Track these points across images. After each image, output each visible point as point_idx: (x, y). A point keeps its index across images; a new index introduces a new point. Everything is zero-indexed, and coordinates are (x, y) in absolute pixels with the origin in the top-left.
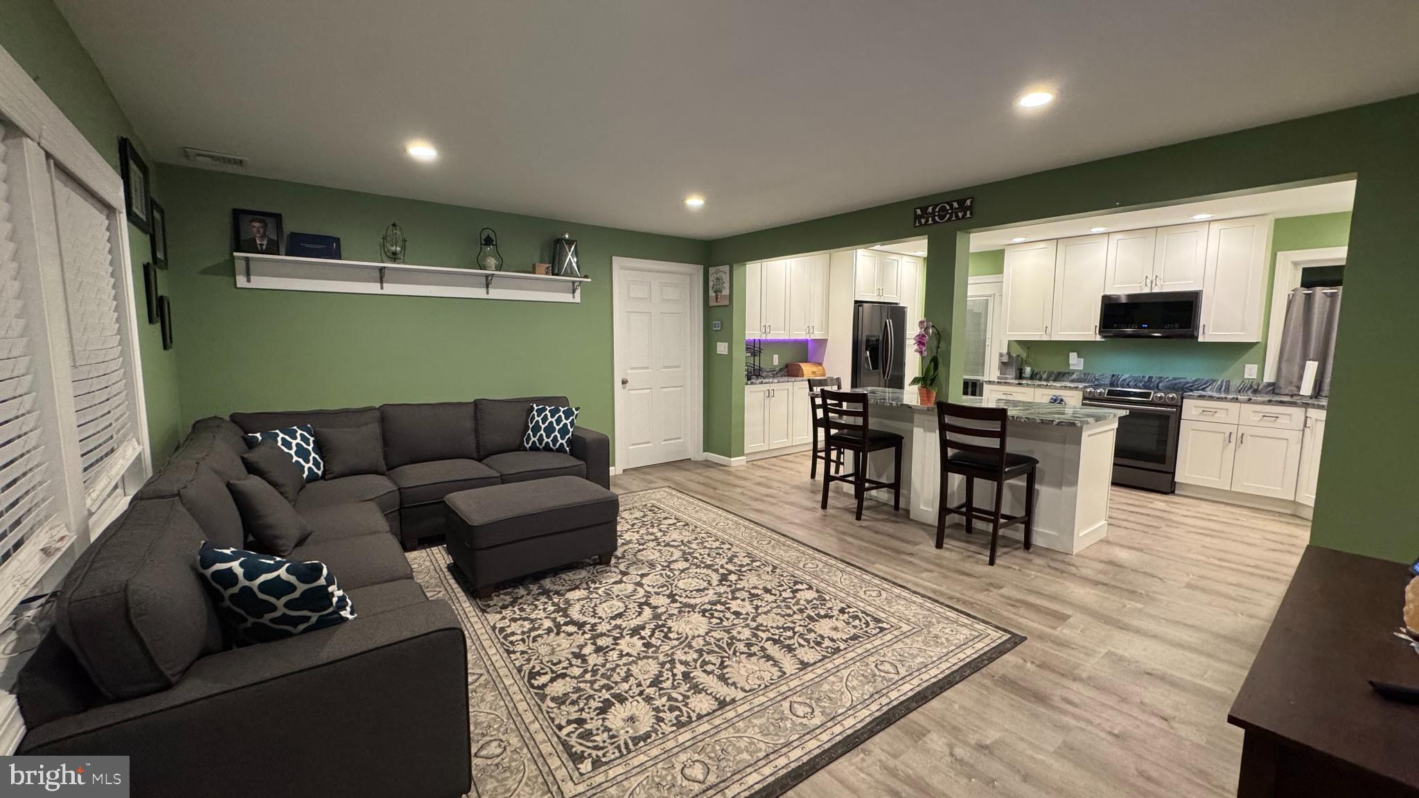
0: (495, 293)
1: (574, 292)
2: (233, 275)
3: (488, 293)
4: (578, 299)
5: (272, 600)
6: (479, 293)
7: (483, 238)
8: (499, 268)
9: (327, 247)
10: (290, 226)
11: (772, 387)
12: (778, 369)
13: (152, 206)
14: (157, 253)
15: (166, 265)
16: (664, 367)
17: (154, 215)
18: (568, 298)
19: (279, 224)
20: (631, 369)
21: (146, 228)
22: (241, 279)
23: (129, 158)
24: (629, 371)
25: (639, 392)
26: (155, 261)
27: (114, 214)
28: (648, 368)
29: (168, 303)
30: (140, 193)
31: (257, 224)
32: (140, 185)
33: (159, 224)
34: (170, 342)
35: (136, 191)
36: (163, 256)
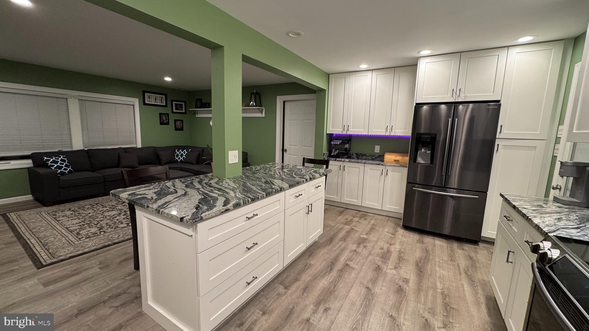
1: (262, 113)
4: (263, 115)
5: (62, 165)
9: (207, 105)
10: (203, 101)
11: (345, 164)
12: (377, 155)
13: (172, 101)
14: (174, 111)
15: (185, 113)
16: (304, 146)
17: (174, 103)
18: (259, 115)
19: (201, 101)
20: (289, 145)
21: (166, 106)
22: (196, 115)
23: (146, 94)
24: (288, 146)
25: (293, 156)
26: (173, 112)
27: (134, 105)
28: (296, 146)
29: (182, 121)
30: (161, 100)
31: (198, 102)
32: (162, 98)
33: (182, 105)
34: (182, 129)
35: (156, 99)
36: (184, 111)
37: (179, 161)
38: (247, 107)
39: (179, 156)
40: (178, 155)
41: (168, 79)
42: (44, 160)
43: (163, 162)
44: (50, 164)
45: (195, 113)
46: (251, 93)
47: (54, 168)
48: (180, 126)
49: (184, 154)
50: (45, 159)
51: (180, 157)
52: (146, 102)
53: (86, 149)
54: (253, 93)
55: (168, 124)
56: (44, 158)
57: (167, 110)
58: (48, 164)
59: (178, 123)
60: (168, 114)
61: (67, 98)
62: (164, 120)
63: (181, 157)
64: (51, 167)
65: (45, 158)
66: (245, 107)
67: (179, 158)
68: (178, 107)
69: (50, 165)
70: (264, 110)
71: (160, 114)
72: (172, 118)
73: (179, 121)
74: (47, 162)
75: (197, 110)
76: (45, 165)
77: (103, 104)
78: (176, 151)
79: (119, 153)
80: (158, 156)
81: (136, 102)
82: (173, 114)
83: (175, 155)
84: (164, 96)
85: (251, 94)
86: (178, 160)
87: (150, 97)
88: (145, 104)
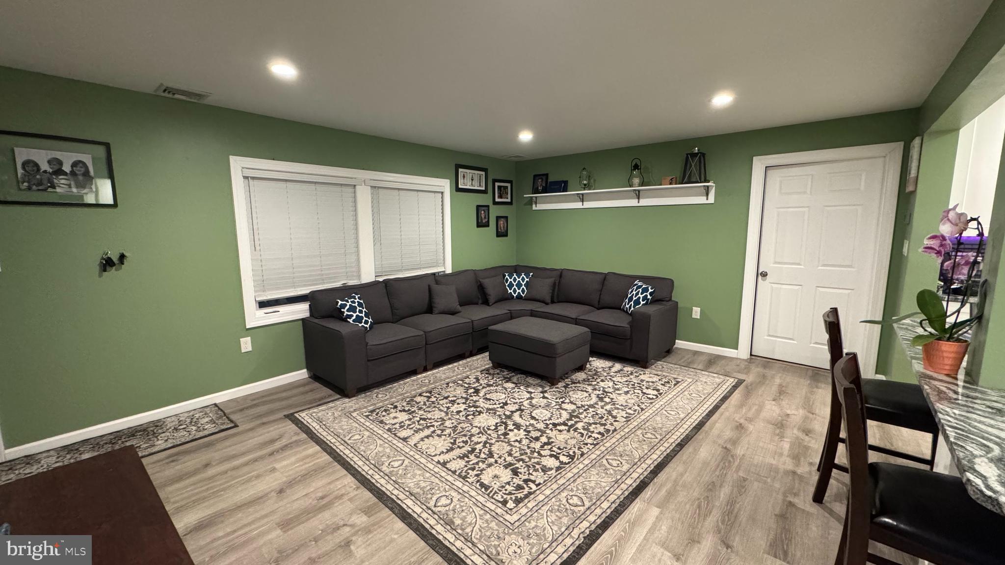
0: (644, 202)
1: (707, 195)
2: (532, 205)
3: (639, 202)
4: (711, 200)
6: (633, 202)
7: (633, 165)
8: (642, 184)
9: (562, 186)
10: (551, 179)
13: (494, 181)
14: (497, 200)
15: (510, 203)
16: (824, 265)
17: (497, 184)
18: (702, 200)
19: (547, 179)
20: (776, 263)
21: (485, 192)
22: (534, 206)
23: (460, 170)
24: (772, 265)
25: (784, 286)
26: (495, 203)
27: (442, 193)
28: (799, 264)
29: (506, 218)
30: (480, 179)
31: (540, 180)
32: (480, 176)
33: (507, 187)
34: (505, 234)
35: (472, 180)
36: (509, 200)
37: (515, 295)
38: (676, 184)
39: (515, 287)
40: (511, 285)
41: (526, 136)
42: (338, 306)
43: (492, 299)
44: (346, 313)
45: (531, 202)
46: (687, 154)
47: (353, 321)
48: (504, 227)
49: (515, 282)
50: (339, 304)
51: (517, 288)
52: (460, 186)
53: (381, 279)
54: (694, 155)
55: (487, 225)
56: (338, 302)
57: (485, 200)
58: (344, 312)
59: (502, 222)
60: (488, 206)
61: (355, 186)
62: (483, 217)
63: (519, 289)
64: (348, 320)
65: (340, 302)
66: (671, 184)
67: (515, 291)
68: (502, 191)
69: (347, 315)
70: (714, 188)
71: (478, 207)
72: (494, 212)
73: (502, 219)
74: (342, 310)
75: (536, 197)
76: (338, 315)
77: (402, 193)
78: (507, 277)
79: (429, 286)
80: (481, 288)
81: (445, 185)
82: (495, 206)
83: (507, 284)
84: (483, 173)
85: (687, 158)
86: (513, 294)
87: (465, 175)
88: (458, 190)
